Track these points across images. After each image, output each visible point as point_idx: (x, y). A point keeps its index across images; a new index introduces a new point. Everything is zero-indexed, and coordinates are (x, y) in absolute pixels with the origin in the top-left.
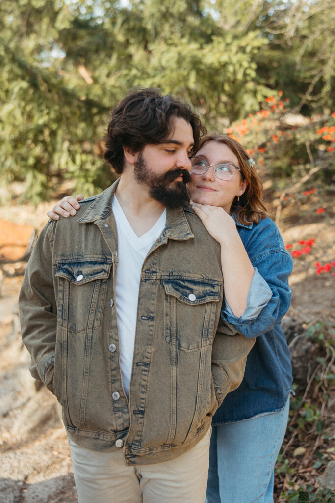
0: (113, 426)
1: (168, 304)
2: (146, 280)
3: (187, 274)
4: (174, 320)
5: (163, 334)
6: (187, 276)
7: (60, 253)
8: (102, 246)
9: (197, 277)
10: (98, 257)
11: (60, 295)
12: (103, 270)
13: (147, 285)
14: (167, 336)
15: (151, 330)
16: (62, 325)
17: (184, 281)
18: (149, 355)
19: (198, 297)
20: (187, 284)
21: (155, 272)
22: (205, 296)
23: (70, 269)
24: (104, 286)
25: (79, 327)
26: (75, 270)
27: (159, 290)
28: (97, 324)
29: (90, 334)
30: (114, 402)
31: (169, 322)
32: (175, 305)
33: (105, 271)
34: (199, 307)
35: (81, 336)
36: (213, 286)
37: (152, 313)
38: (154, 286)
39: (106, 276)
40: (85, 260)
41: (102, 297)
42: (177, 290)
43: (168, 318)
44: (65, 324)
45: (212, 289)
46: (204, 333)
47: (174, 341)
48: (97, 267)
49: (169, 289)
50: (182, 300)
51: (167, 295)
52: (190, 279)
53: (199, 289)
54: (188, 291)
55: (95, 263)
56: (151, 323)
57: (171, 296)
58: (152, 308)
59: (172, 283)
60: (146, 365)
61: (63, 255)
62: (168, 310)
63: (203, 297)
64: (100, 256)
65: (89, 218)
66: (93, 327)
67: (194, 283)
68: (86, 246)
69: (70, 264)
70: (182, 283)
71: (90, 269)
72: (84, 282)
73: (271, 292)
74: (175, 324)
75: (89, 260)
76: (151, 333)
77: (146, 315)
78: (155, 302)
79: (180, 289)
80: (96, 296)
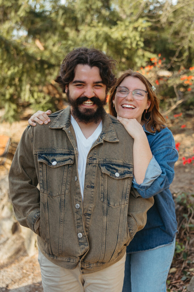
0: (79, 254)
1: (103, 179)
2: (90, 164)
3: (115, 161)
4: (106, 188)
5: (99, 196)
6: (114, 161)
7: (38, 147)
8: (67, 144)
9: (120, 162)
10: (66, 151)
11: (41, 174)
12: (70, 158)
13: (90, 167)
14: (101, 198)
15: (92, 194)
16: (43, 193)
17: (112, 164)
18: (91, 209)
19: (121, 175)
20: (114, 167)
21: (95, 159)
22: (125, 174)
23: (47, 157)
24: (70, 169)
25: (55, 194)
26: (50, 158)
27: (98, 170)
28: (67, 192)
29: (63, 198)
30: (79, 239)
31: (103, 189)
32: (107, 179)
33: (71, 159)
34: (121, 181)
35: (57, 199)
36: (129, 168)
37: (93, 184)
38: (95, 168)
39: (72, 162)
40: (57, 152)
41: (69, 175)
42: (108, 170)
43: (103, 187)
44: (45, 192)
45: (128, 170)
46: (123, 197)
47: (106, 201)
48: (66, 157)
49: (104, 169)
50: (111, 176)
51: (102, 173)
52: (116, 163)
53: (121, 169)
54: (115, 171)
55: (64, 154)
56: (93, 190)
57: (105, 174)
58: (93, 181)
59: (105, 165)
60: (89, 215)
61: (40, 148)
62: (103, 182)
63: (123, 174)
64: (67, 150)
65: (57, 126)
66: (65, 194)
67: (119, 166)
68: (57, 144)
69: (46, 154)
70: (112, 166)
71: (61, 158)
72: (58, 166)
73: (161, 171)
74: (106, 190)
75: (60, 152)
76: (92, 196)
77: (89, 185)
78: (95, 177)
79: (110, 169)
80: (65, 174)
